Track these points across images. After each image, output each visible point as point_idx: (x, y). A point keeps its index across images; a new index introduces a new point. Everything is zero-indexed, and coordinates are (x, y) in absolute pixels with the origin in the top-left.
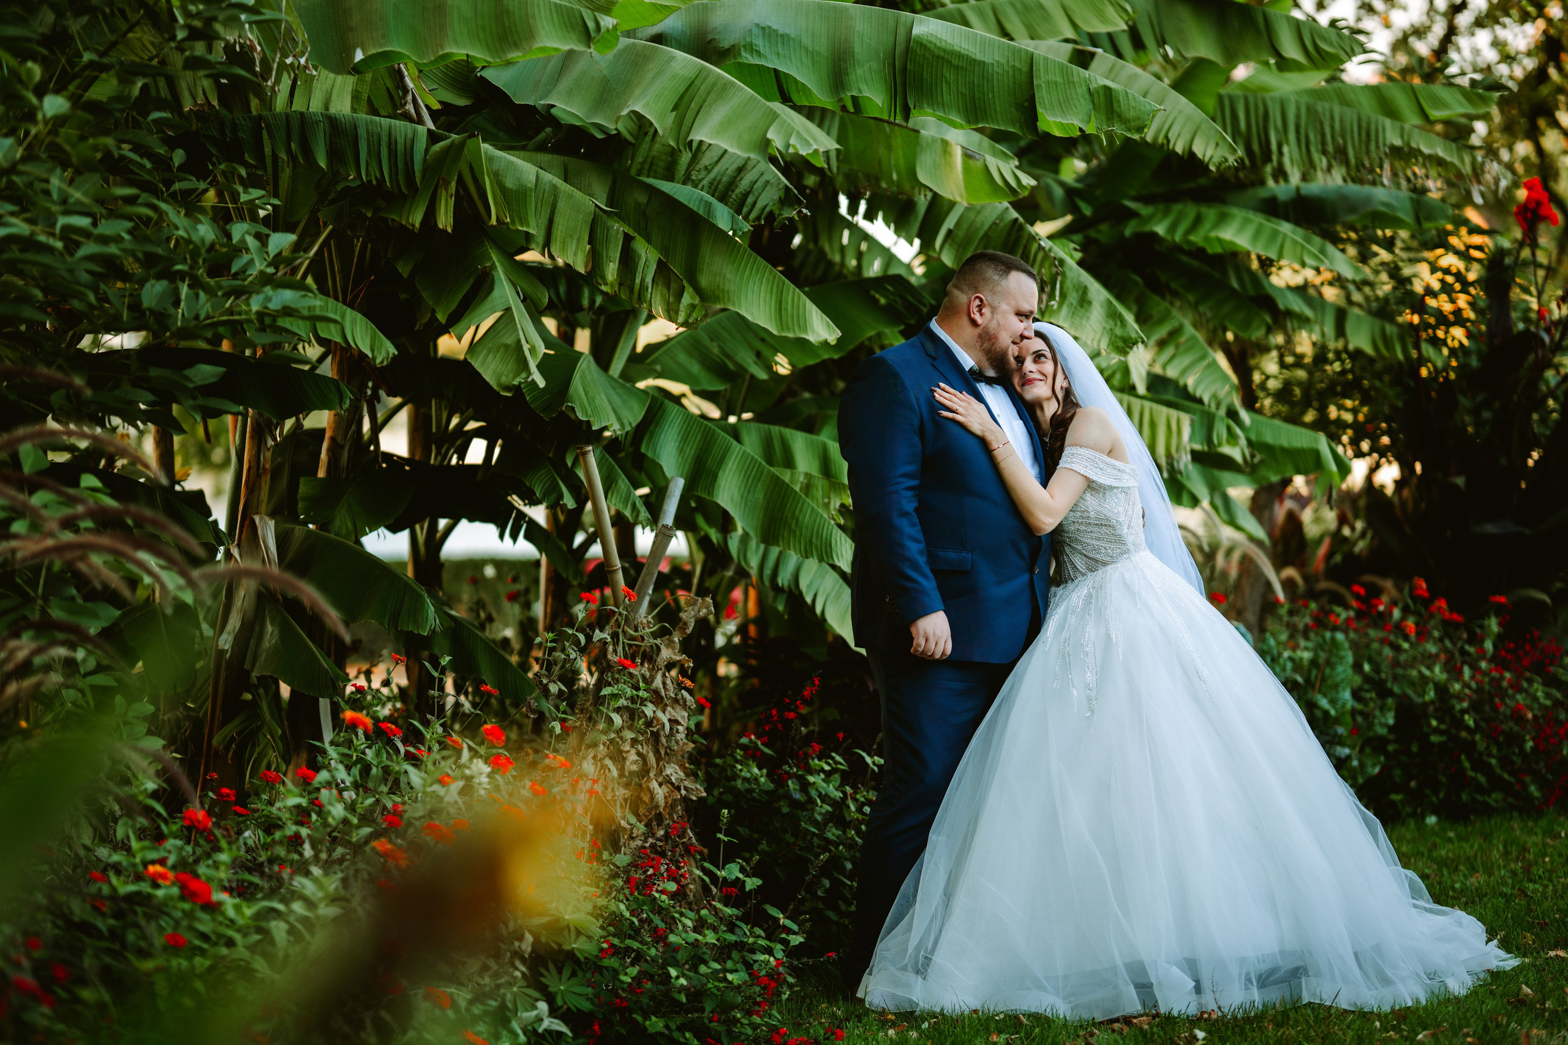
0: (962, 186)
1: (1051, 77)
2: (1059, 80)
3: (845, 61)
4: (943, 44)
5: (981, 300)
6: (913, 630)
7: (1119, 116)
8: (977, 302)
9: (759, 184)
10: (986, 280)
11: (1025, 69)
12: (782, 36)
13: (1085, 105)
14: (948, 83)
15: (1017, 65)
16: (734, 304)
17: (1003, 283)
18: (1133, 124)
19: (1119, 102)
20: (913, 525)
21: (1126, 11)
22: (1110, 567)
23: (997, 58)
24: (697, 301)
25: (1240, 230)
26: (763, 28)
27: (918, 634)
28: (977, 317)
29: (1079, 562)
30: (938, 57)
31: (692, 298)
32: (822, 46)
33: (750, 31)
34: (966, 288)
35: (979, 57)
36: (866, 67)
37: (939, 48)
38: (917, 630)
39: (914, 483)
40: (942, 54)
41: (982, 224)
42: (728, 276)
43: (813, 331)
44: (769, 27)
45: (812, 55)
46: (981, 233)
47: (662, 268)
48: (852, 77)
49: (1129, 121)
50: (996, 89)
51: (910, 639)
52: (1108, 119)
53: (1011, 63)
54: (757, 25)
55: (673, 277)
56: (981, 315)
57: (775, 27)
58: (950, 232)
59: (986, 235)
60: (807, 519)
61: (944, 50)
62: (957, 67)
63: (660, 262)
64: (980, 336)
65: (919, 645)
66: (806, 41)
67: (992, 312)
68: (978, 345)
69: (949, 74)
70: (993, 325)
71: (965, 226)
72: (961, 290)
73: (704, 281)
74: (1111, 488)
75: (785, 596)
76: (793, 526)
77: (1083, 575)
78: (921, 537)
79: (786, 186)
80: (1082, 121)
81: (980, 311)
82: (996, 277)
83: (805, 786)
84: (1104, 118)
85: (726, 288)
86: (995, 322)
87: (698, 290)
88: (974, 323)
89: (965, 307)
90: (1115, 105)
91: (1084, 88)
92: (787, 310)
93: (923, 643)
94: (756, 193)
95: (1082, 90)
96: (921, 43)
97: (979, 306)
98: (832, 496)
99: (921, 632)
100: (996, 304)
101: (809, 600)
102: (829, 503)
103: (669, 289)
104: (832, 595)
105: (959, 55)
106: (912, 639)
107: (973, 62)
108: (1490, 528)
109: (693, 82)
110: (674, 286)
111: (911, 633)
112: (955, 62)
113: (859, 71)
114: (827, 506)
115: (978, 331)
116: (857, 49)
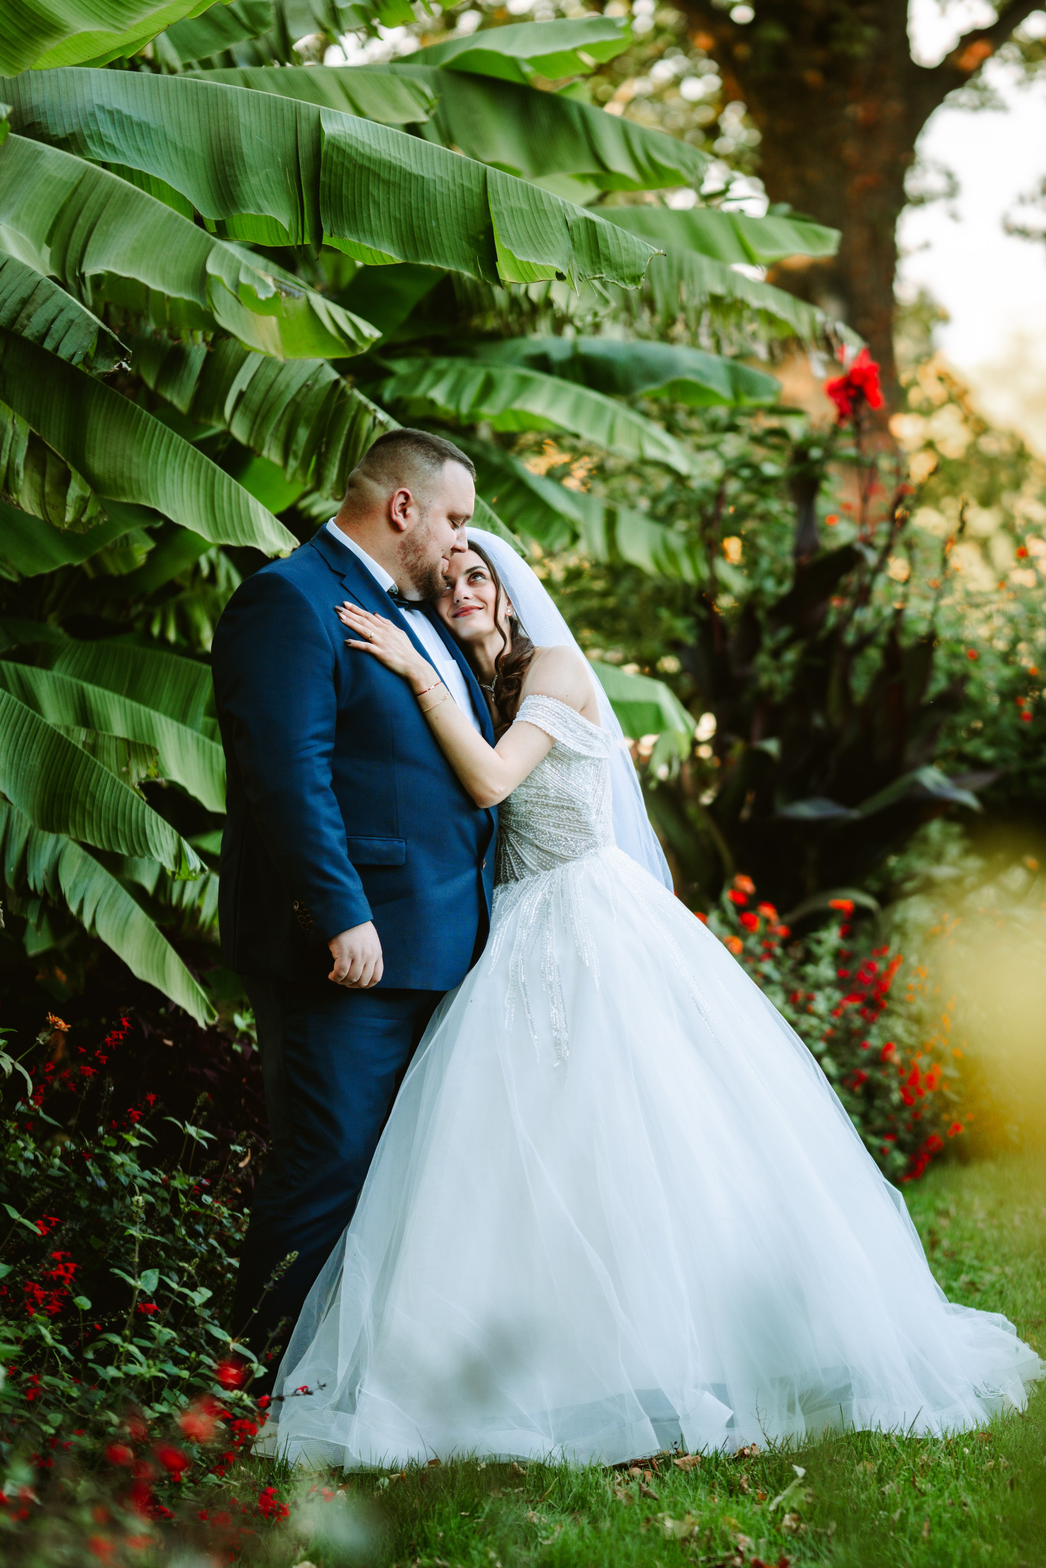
0: (277, 334)
1: (514, 203)
2: (525, 207)
3: (232, 165)
4: (367, 151)
5: (407, 497)
6: (334, 948)
7: (608, 260)
8: (401, 499)
9: (58, 325)
10: (412, 468)
11: (477, 189)
12: (139, 125)
13: (563, 243)
14: (377, 204)
15: (466, 184)
16: (148, 498)
17: (437, 474)
18: (627, 271)
19: (606, 240)
20: (330, 805)
21: (424, 95)
22: (571, 865)
23: (438, 173)
24: (88, 492)
25: (553, 402)
26: (111, 113)
27: (341, 954)
28: (399, 518)
29: (529, 856)
30: (362, 167)
31: (81, 488)
32: (195, 141)
33: (93, 115)
34: (384, 478)
35: (415, 169)
36: (262, 175)
37: (362, 155)
38: (341, 948)
39: (328, 746)
40: (366, 163)
41: (288, 386)
42: (135, 460)
43: (264, 538)
44: (119, 112)
45: (185, 154)
46: (288, 398)
47: (36, 445)
48: (245, 188)
49: (622, 267)
50: (440, 215)
51: (329, 961)
52: (593, 263)
53: (458, 180)
54: (101, 108)
55: (49, 458)
56: (405, 516)
57: (126, 111)
58: (241, 395)
59: (293, 400)
60: (106, 795)
61: (369, 159)
62: (387, 183)
63: (32, 436)
64: (403, 546)
65: (342, 968)
66: (173, 133)
67: (421, 514)
68: (399, 557)
69: (377, 192)
70: (421, 532)
71: (262, 387)
72: (378, 481)
73: (98, 465)
74: (579, 757)
75: (38, 903)
76: (88, 806)
77: (533, 873)
78: (339, 820)
79: (100, 329)
80: (562, 264)
81: (404, 511)
82: (428, 467)
83: (107, 1171)
84: (586, 260)
85: (134, 475)
86: (423, 528)
87: (89, 478)
88: (396, 527)
89: (384, 504)
90: (601, 244)
91: (560, 220)
92: (222, 509)
93: (347, 964)
94: (56, 336)
95: (557, 223)
96: (336, 147)
97: (403, 504)
98: (133, 764)
99: (346, 951)
100: (426, 502)
101: (73, 908)
102: (128, 773)
103: (43, 475)
104: (104, 902)
105: (390, 167)
106: (333, 961)
107: (409, 176)
108: (805, 810)
109: (76, 189)
110: (51, 470)
111: (330, 953)
112: (385, 175)
113: (254, 180)
114: (126, 775)
115: (400, 538)
116: (246, 149)
